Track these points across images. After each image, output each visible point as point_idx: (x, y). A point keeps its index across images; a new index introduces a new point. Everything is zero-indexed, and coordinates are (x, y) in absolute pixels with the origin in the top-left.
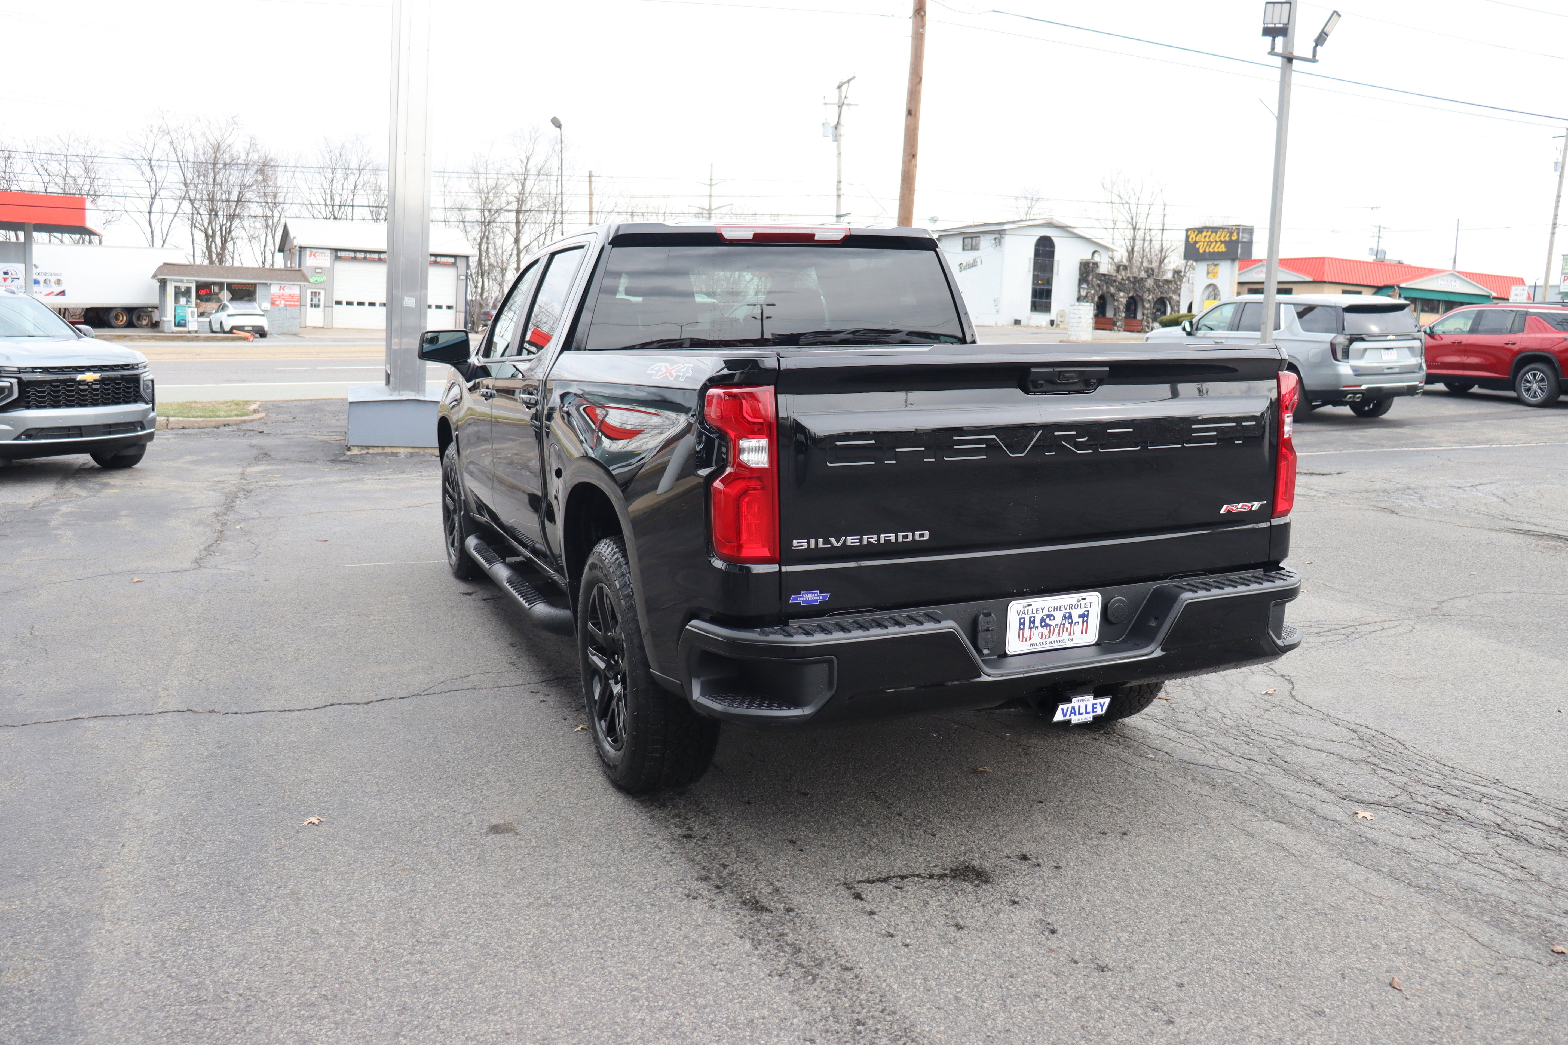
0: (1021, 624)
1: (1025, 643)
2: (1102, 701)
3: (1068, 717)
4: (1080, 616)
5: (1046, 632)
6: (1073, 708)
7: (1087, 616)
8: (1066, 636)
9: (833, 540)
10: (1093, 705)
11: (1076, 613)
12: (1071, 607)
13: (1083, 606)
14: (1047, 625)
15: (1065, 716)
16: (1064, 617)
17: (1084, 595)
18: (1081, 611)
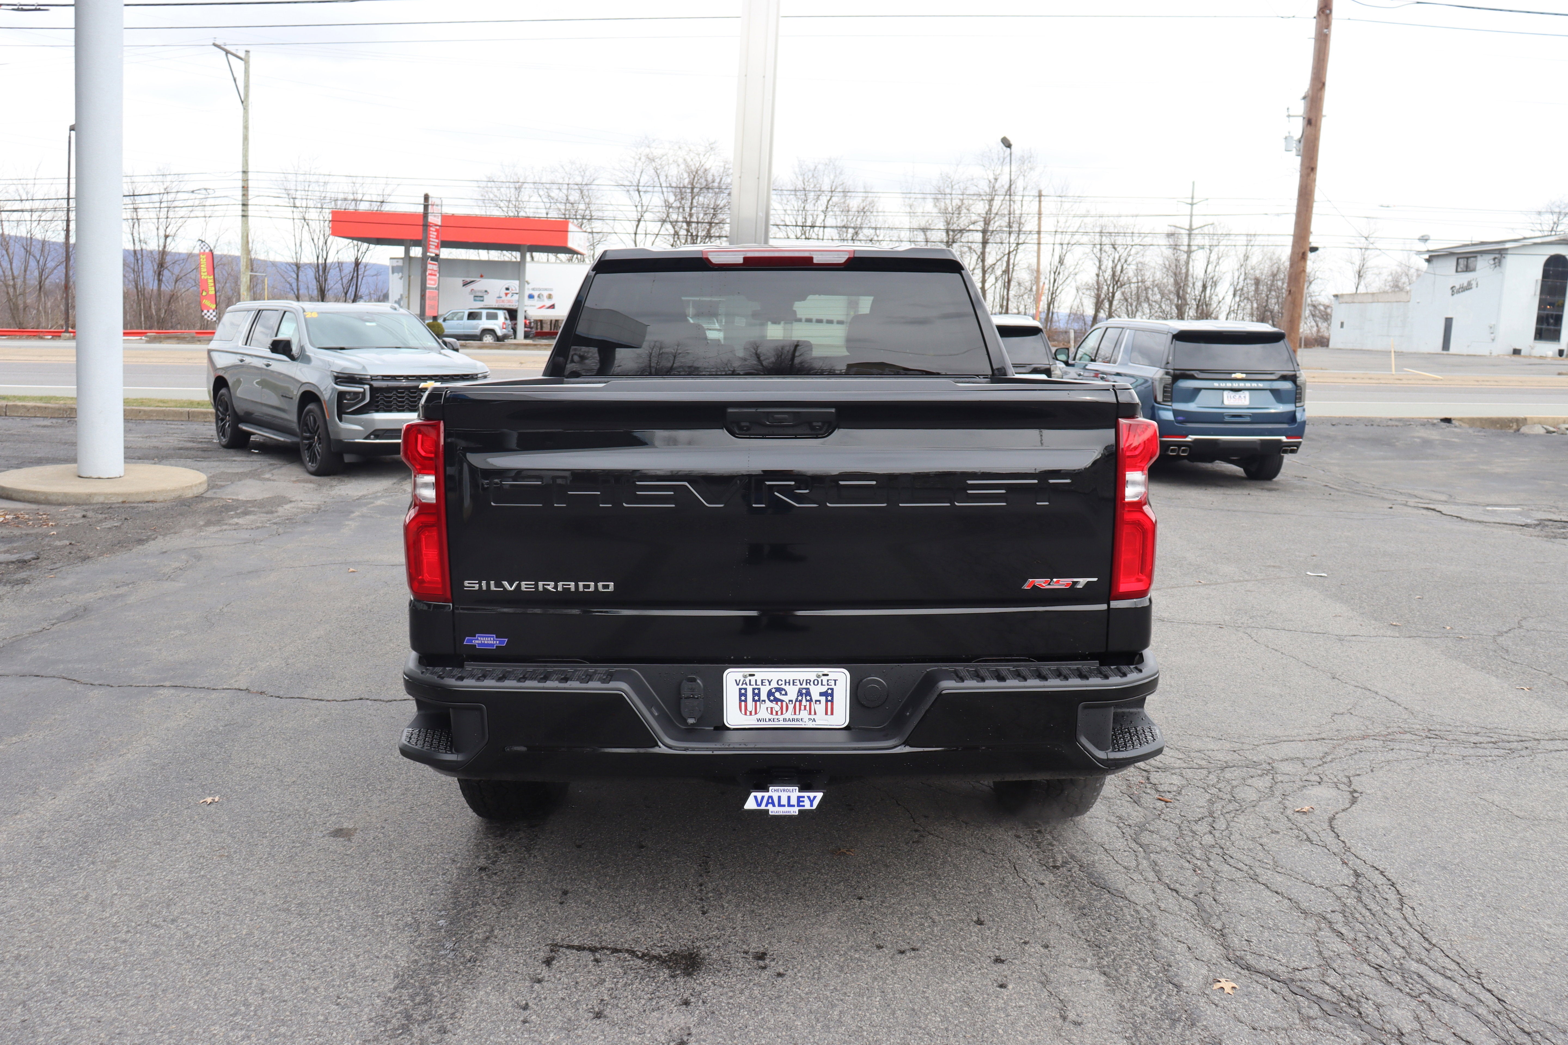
0: (741, 695)
1: (748, 717)
2: (812, 795)
3: (763, 807)
4: (821, 694)
5: (777, 708)
6: (770, 797)
7: (832, 695)
8: (804, 714)
9: (506, 583)
10: (799, 797)
11: (815, 691)
12: (808, 682)
13: (825, 682)
14: (777, 700)
15: (759, 805)
16: (800, 693)
17: (826, 670)
18: (824, 689)
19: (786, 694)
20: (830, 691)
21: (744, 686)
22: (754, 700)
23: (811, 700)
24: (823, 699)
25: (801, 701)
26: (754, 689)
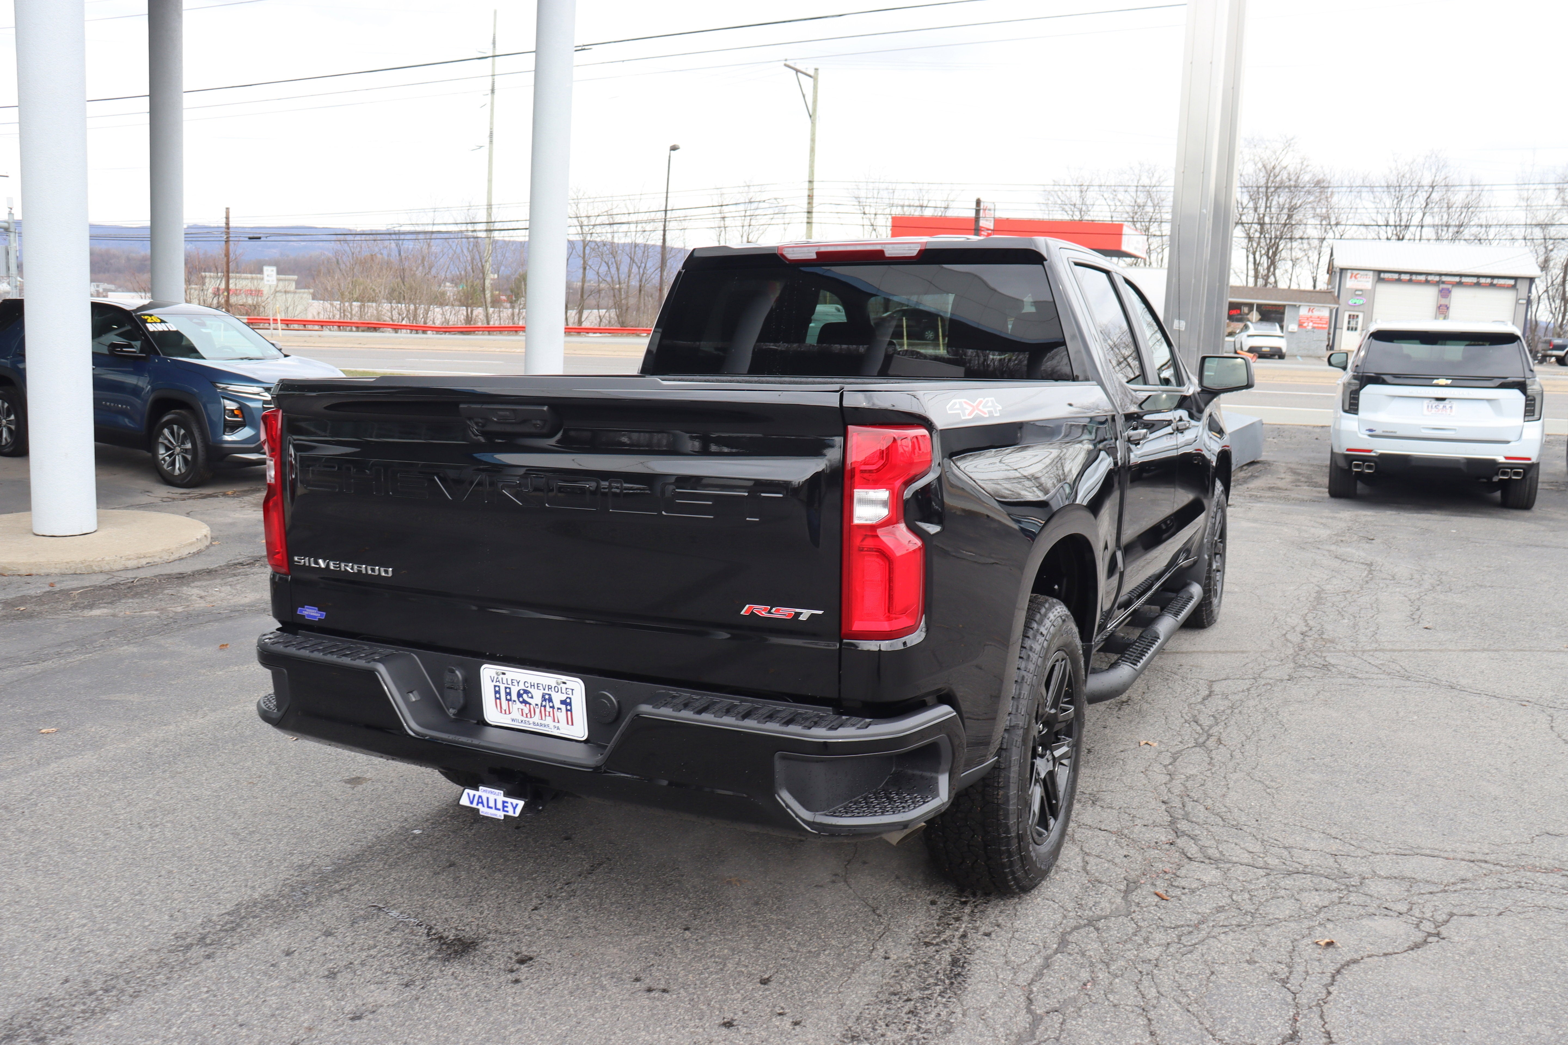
0: (496, 692)
1: (503, 715)
2: (515, 801)
3: (474, 805)
4: (563, 702)
6: (480, 797)
7: (570, 704)
9: (320, 561)
10: (504, 802)
11: (557, 698)
13: (564, 691)
14: (525, 702)
15: (472, 803)
17: (564, 678)
18: (563, 697)
19: (532, 697)
20: (568, 701)
21: (497, 684)
22: (507, 700)
23: (553, 707)
24: (563, 707)
25: (545, 706)
26: (506, 688)
